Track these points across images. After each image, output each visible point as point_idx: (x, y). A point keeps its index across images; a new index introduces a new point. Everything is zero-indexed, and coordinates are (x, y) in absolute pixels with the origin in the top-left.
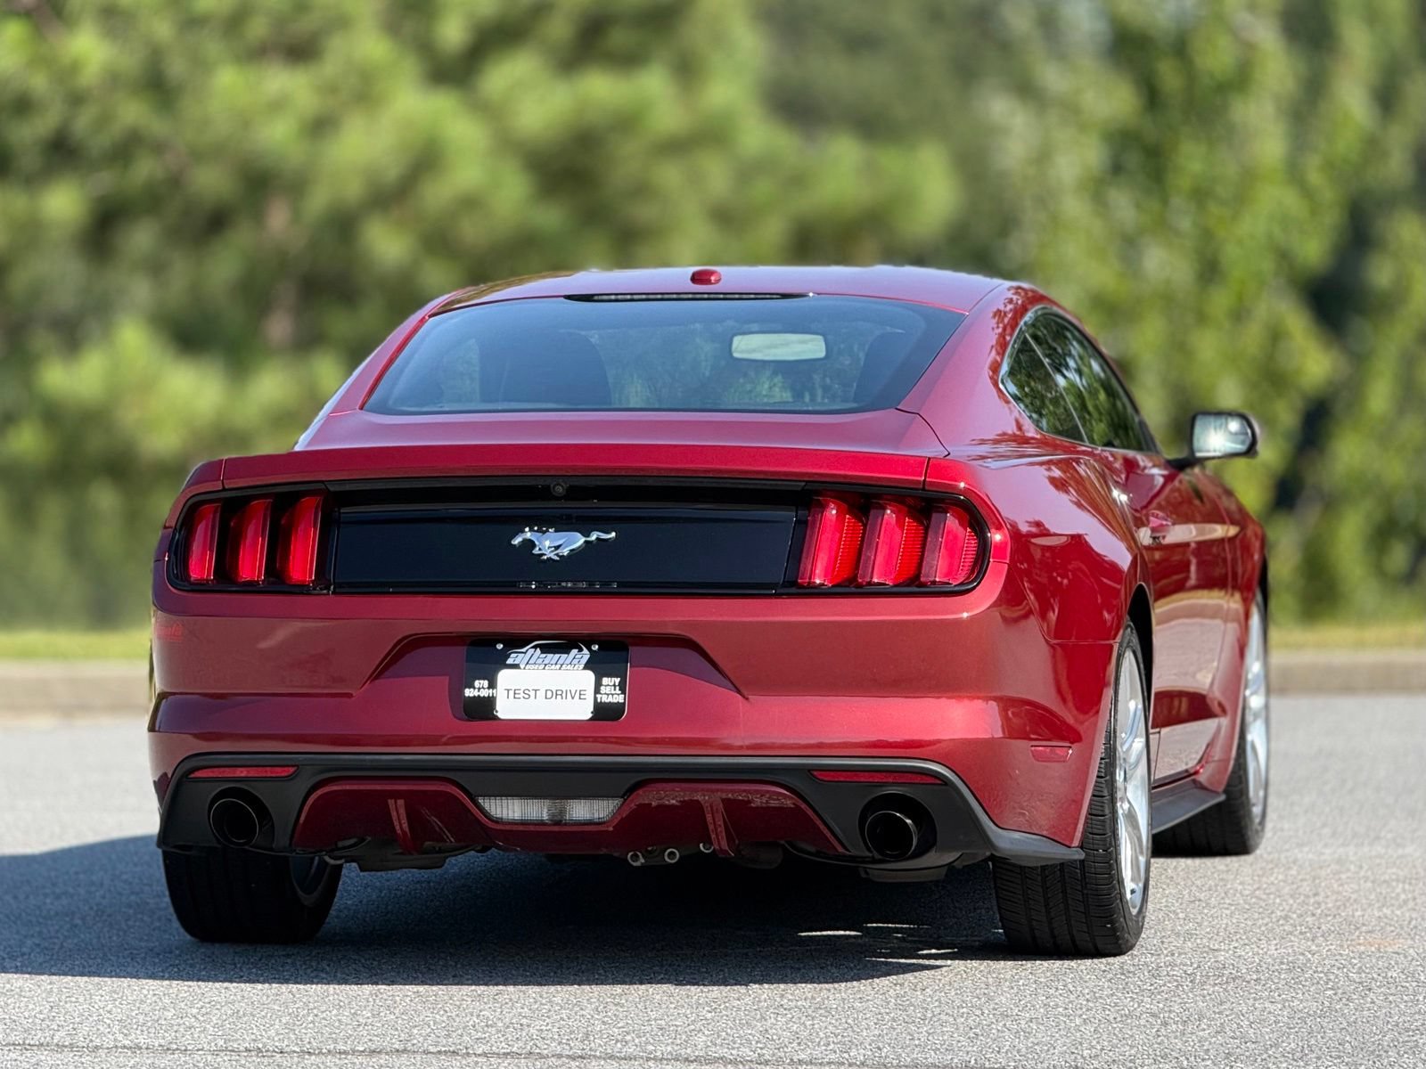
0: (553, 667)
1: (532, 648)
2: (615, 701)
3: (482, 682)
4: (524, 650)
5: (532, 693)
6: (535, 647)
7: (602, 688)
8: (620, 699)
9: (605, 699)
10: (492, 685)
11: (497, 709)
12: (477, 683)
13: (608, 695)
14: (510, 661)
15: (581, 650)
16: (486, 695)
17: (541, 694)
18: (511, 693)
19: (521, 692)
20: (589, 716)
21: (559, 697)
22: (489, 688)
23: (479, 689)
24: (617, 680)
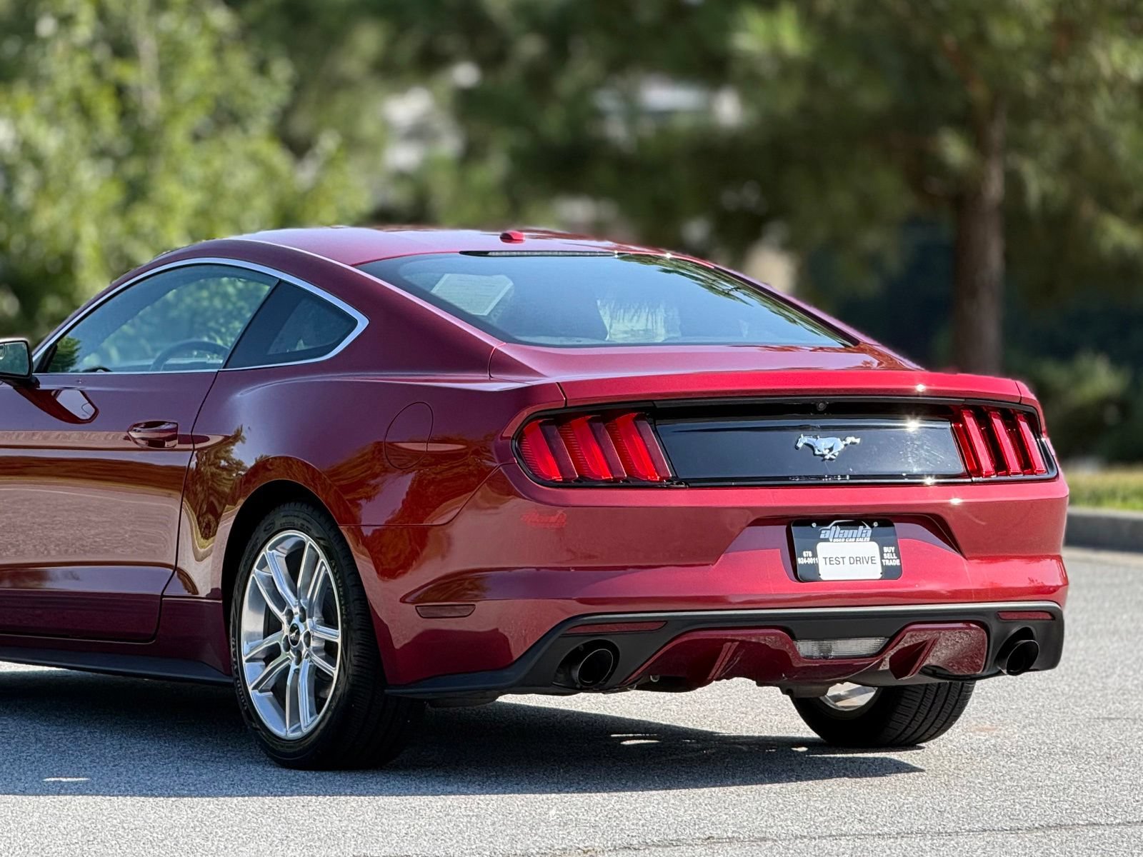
0: (850, 540)
1: (834, 525)
2: (895, 564)
3: (807, 552)
4: (829, 527)
5: (841, 560)
6: (836, 525)
7: (885, 555)
8: (897, 562)
9: (888, 563)
10: (815, 555)
11: (820, 572)
12: (805, 554)
13: (889, 560)
14: (822, 536)
15: (865, 526)
16: (812, 562)
17: (847, 560)
18: (828, 560)
19: (834, 559)
20: (879, 576)
21: (858, 562)
22: (813, 557)
23: (807, 558)
24: (893, 549)
